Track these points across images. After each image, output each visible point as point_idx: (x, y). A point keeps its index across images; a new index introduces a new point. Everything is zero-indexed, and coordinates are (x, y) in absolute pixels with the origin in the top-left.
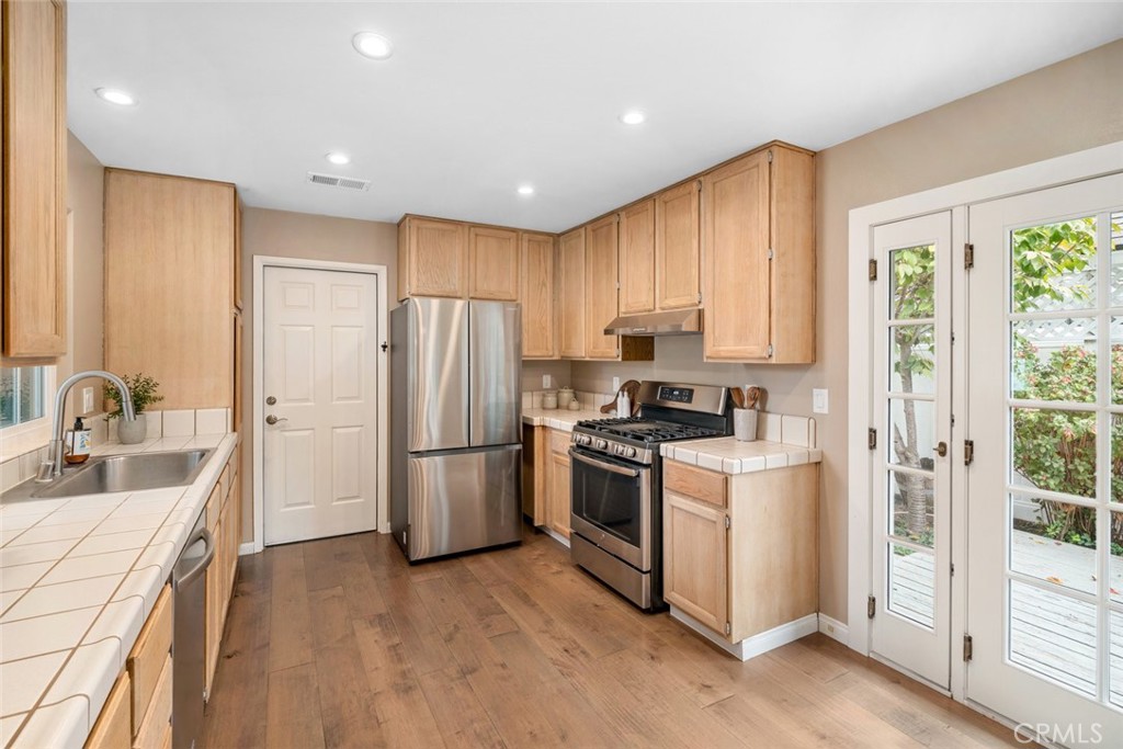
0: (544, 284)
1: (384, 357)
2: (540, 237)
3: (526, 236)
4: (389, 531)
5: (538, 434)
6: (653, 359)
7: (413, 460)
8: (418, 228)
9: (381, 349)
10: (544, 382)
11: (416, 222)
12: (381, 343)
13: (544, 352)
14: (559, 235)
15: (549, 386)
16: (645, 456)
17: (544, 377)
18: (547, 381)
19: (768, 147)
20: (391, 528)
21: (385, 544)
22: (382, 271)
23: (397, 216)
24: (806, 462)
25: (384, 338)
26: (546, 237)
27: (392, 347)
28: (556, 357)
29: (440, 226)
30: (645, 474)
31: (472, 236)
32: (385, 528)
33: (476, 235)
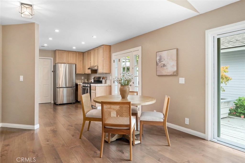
0: (81, 61)
1: (52, 73)
2: (80, 53)
3: (78, 53)
4: (53, 103)
5: (79, 86)
6: (97, 73)
7: (57, 89)
8: (58, 52)
9: (52, 72)
10: (82, 78)
11: (58, 51)
12: (52, 71)
13: (81, 73)
14: (84, 52)
15: (83, 79)
16: (89, 86)
17: (82, 77)
18: (83, 78)
19: (103, 45)
20: (54, 102)
21: (52, 105)
22: (52, 59)
23: (55, 49)
24: (108, 85)
25: (52, 70)
26: (81, 53)
27: (54, 71)
28: (83, 73)
29: (62, 51)
30: (89, 88)
31: (68, 53)
32: (52, 102)
33: (69, 53)
